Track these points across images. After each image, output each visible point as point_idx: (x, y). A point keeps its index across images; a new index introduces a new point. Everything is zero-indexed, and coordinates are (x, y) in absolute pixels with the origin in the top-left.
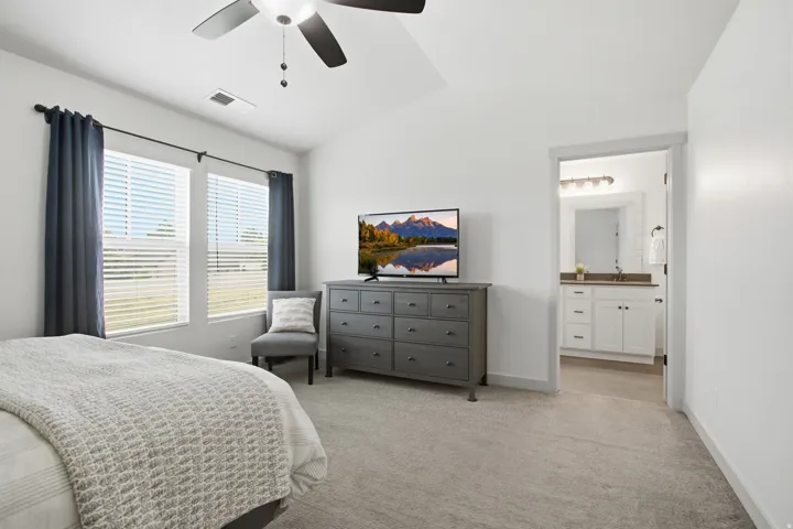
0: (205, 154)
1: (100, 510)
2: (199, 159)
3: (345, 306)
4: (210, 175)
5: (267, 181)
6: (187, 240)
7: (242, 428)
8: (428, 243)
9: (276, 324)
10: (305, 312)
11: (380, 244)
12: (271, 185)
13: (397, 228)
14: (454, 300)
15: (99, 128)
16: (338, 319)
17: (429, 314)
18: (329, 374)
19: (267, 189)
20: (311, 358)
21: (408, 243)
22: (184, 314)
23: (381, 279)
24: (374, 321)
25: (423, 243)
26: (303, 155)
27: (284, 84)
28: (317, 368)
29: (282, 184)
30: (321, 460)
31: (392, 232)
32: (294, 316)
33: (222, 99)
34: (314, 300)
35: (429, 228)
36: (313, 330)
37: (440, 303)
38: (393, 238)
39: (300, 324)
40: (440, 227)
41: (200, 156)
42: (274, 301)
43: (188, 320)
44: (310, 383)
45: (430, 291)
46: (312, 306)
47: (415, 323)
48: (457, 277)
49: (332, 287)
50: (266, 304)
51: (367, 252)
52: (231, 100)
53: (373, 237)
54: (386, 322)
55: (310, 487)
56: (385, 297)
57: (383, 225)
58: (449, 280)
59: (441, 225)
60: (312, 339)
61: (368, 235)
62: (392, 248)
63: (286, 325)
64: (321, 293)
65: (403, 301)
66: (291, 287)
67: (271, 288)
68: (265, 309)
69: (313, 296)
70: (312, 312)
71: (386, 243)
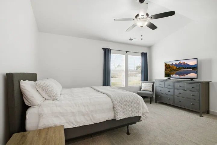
0: (128, 51)
1: (116, 108)
2: (127, 53)
3: (160, 85)
4: (129, 56)
5: (141, 55)
6: (124, 70)
7: (133, 102)
8: (185, 69)
9: (143, 89)
10: (150, 86)
11: (172, 69)
12: (142, 56)
13: (176, 65)
14: (194, 85)
15: (110, 50)
16: (158, 89)
17: (186, 89)
18: (156, 103)
19: (141, 57)
20: (151, 98)
21: (179, 69)
22: (124, 85)
23: (171, 79)
24: (168, 90)
25: (183, 69)
26: (150, 47)
27: (142, 39)
28: (153, 101)
29: (145, 55)
30: (148, 113)
31: (175, 66)
32: (147, 87)
33: (131, 39)
34: (152, 84)
35: (185, 65)
36: (152, 91)
37: (189, 86)
38: (175, 68)
39: (148, 89)
40: (188, 65)
41: (127, 52)
42: (142, 83)
43: (124, 86)
44: (151, 104)
45: (186, 83)
46: (152, 85)
47: (181, 92)
48: (197, 79)
49: (157, 80)
50: (141, 84)
51: (168, 71)
52: (132, 39)
53: (169, 67)
54: (172, 90)
55: (146, 118)
56: (172, 84)
57: (172, 64)
58: (194, 80)
59: (188, 64)
60: (151, 93)
61: (168, 67)
62: (175, 70)
63: (145, 89)
64: (154, 82)
65: (177, 85)
66: (147, 80)
67: (142, 80)
68: (141, 85)
69: (152, 83)
70: (152, 87)
71: (173, 69)
